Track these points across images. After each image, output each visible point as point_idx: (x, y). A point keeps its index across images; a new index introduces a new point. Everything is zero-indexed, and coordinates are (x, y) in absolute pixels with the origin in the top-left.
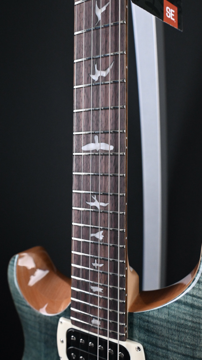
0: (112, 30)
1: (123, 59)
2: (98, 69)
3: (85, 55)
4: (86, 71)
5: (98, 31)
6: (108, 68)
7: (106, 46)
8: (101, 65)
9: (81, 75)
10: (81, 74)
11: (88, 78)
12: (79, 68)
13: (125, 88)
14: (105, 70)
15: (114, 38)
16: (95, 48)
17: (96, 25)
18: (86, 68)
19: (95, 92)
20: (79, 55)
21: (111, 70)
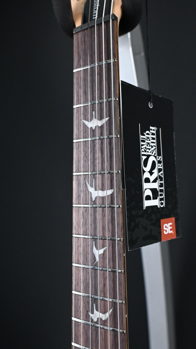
0: (110, 275)
1: (122, 308)
2: (97, 310)
3: (84, 290)
4: (84, 307)
5: (96, 272)
6: (107, 312)
7: (104, 289)
8: (100, 307)
9: (80, 309)
10: (80, 307)
11: (86, 315)
12: (78, 301)
13: (125, 340)
14: (104, 312)
15: (112, 284)
16: (93, 288)
17: (94, 264)
18: (84, 303)
19: (94, 332)
20: (77, 287)
21: (110, 316)
